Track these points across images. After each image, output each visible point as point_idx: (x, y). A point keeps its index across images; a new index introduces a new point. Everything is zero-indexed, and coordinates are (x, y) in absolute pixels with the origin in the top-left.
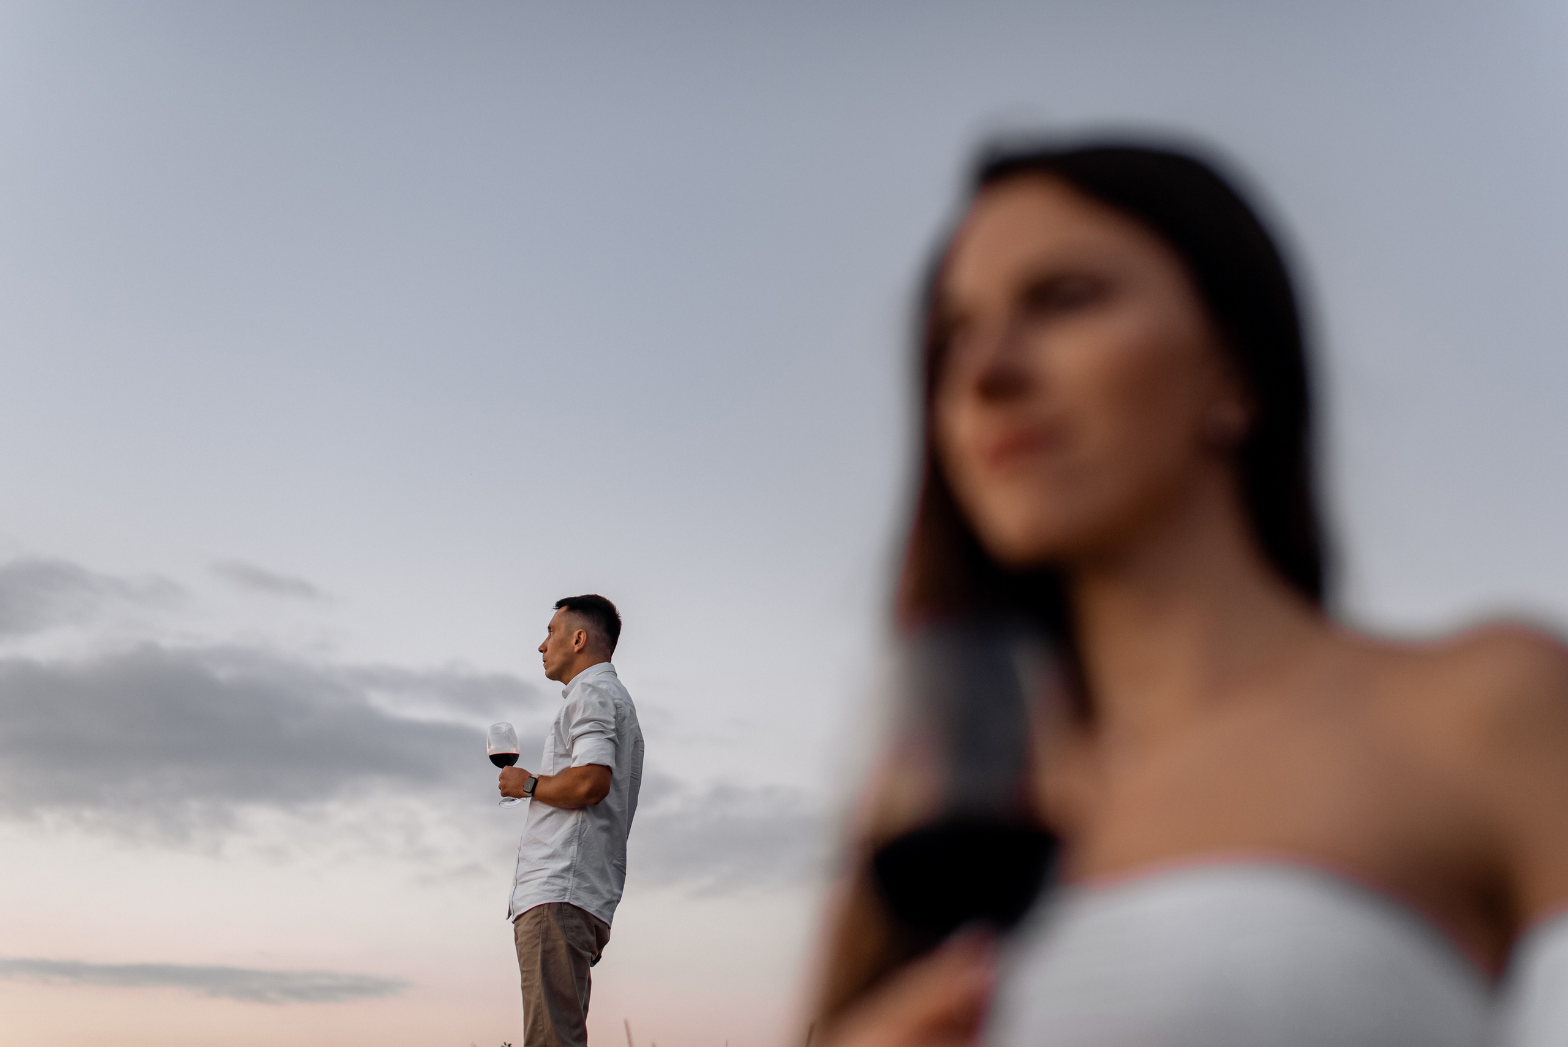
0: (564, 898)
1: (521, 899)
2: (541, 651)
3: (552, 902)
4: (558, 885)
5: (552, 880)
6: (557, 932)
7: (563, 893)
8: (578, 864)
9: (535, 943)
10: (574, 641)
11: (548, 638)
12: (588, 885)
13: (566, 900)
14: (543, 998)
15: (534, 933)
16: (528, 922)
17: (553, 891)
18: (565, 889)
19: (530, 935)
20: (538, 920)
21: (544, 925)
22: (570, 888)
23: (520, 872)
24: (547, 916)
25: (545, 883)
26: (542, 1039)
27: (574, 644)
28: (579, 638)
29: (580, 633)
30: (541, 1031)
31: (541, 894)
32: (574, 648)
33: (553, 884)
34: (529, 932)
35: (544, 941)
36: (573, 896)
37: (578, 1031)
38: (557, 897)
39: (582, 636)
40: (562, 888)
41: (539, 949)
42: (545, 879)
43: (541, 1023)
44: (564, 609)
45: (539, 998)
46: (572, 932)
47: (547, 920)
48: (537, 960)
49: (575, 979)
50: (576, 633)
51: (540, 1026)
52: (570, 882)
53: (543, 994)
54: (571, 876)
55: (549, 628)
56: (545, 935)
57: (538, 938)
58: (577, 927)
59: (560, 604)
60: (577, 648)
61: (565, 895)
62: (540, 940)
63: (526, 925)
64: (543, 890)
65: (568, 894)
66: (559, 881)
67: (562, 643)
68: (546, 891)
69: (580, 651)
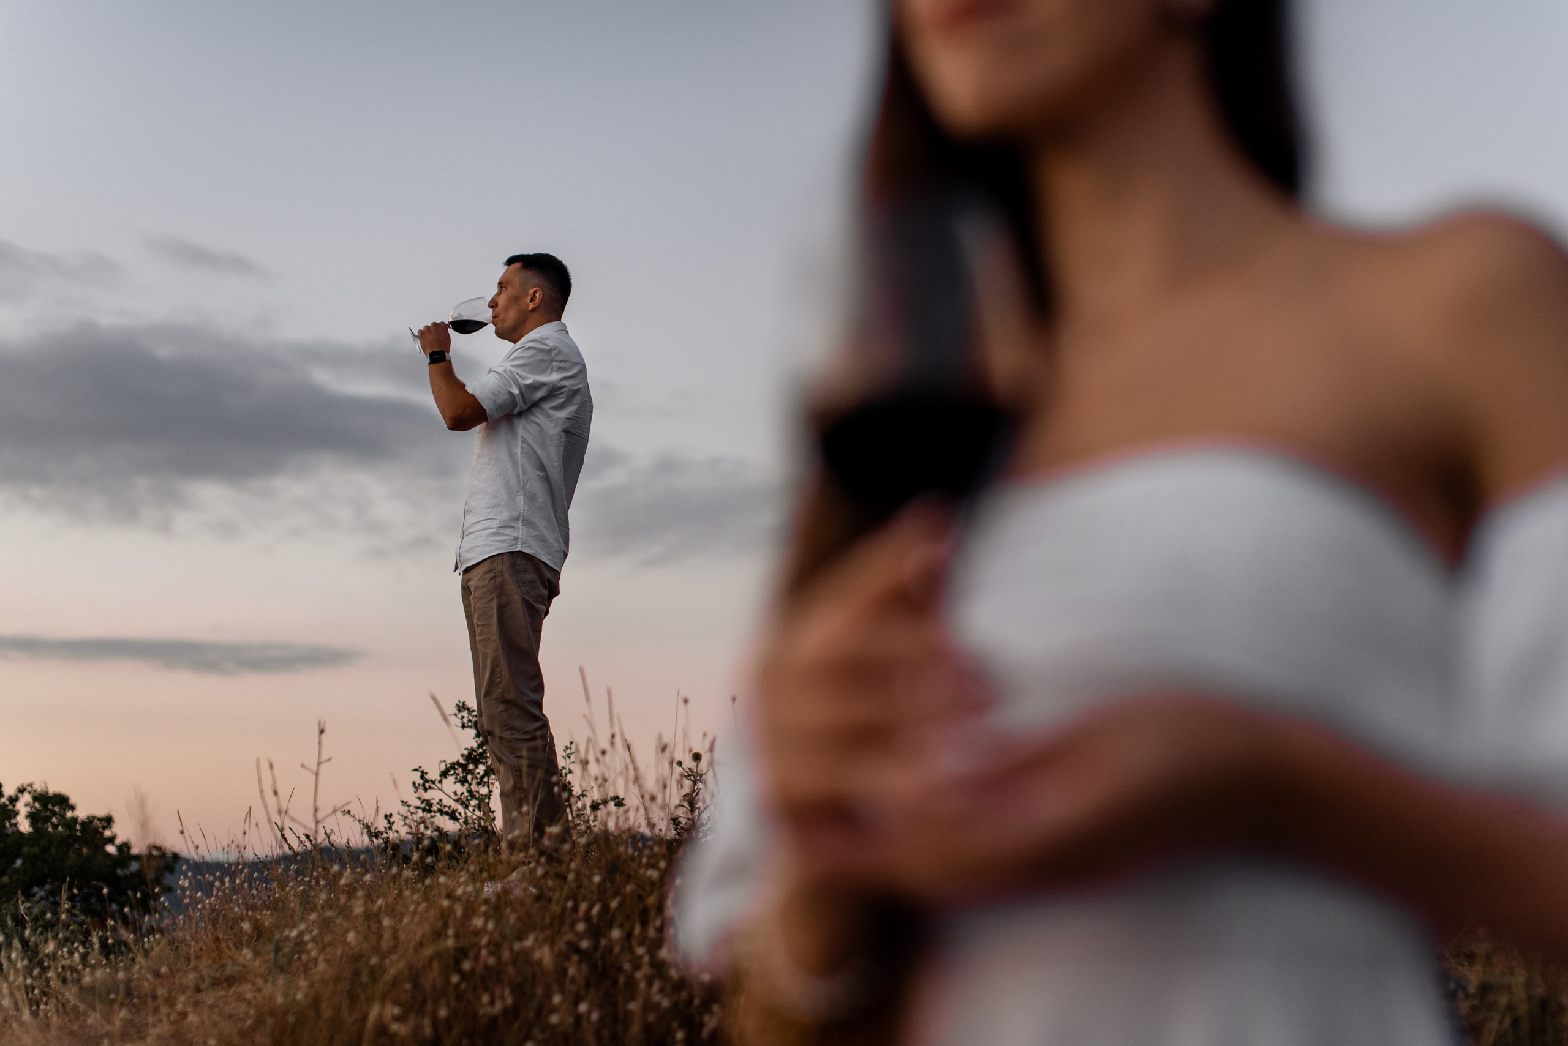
0: (516, 547)
1: (468, 551)
2: (491, 307)
3: (505, 552)
4: (509, 535)
5: (502, 531)
6: (512, 587)
7: (514, 542)
8: (525, 513)
9: (489, 599)
10: (529, 298)
11: (499, 294)
12: (537, 534)
13: (518, 549)
14: (500, 651)
15: (489, 588)
16: (481, 577)
17: (504, 541)
18: (516, 539)
19: (485, 590)
20: (491, 575)
21: (499, 580)
22: (521, 537)
23: (467, 524)
24: (501, 572)
25: (494, 534)
26: (500, 690)
27: (529, 301)
28: (535, 296)
29: (535, 292)
30: (499, 683)
31: (492, 545)
32: (528, 306)
33: (503, 535)
34: (483, 587)
35: (499, 596)
36: (525, 545)
37: (534, 683)
38: (509, 546)
39: (537, 295)
40: (512, 538)
41: (495, 603)
42: (494, 530)
43: (499, 675)
44: (517, 265)
45: (496, 651)
46: (526, 586)
47: (502, 575)
48: (492, 614)
49: (530, 631)
50: (532, 291)
51: (498, 677)
52: (521, 531)
53: (500, 647)
54: (520, 525)
55: (500, 283)
56: (501, 590)
57: (493, 593)
58: (531, 582)
59: (511, 261)
60: (531, 306)
61: (516, 544)
62: (495, 595)
63: (478, 580)
64: (493, 541)
65: (519, 543)
66: (508, 531)
67: (515, 299)
68: (497, 541)
69: (534, 310)
